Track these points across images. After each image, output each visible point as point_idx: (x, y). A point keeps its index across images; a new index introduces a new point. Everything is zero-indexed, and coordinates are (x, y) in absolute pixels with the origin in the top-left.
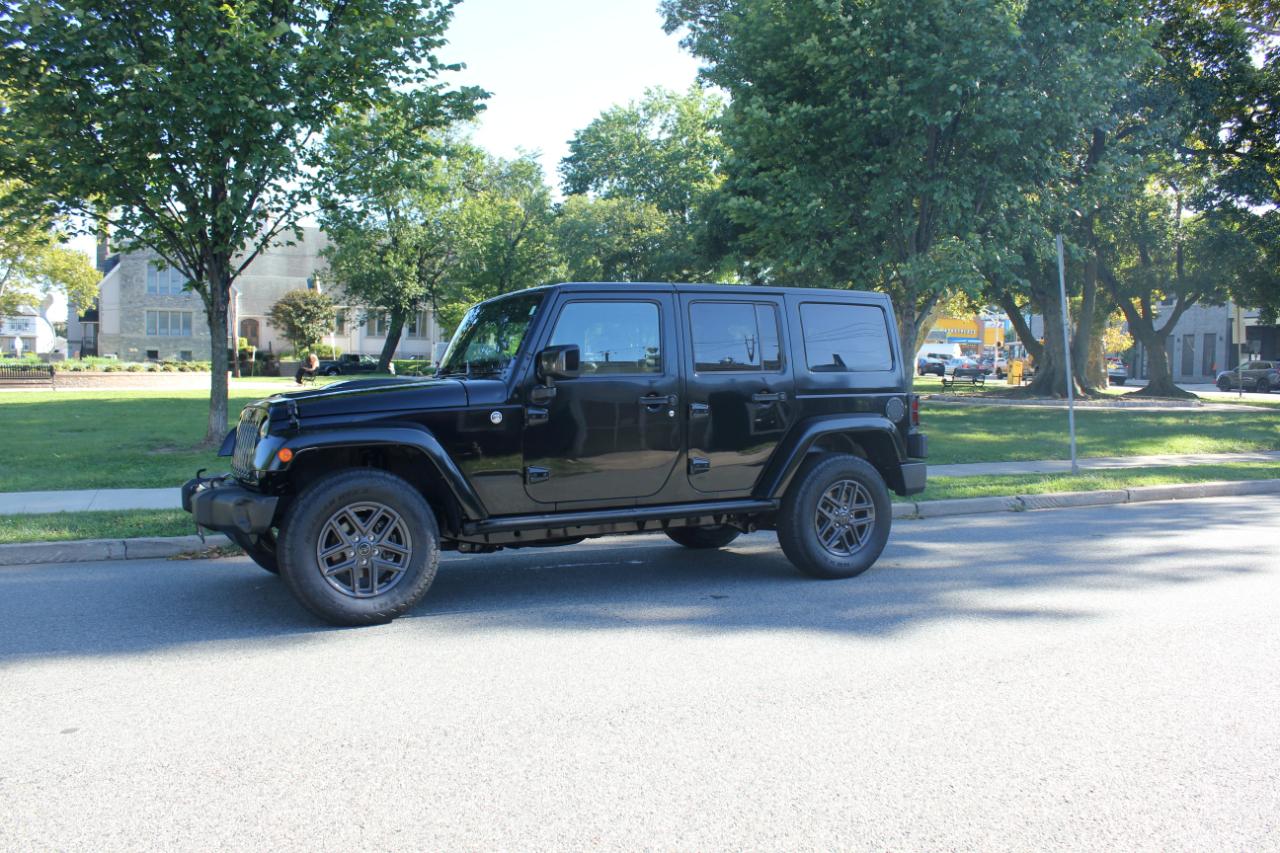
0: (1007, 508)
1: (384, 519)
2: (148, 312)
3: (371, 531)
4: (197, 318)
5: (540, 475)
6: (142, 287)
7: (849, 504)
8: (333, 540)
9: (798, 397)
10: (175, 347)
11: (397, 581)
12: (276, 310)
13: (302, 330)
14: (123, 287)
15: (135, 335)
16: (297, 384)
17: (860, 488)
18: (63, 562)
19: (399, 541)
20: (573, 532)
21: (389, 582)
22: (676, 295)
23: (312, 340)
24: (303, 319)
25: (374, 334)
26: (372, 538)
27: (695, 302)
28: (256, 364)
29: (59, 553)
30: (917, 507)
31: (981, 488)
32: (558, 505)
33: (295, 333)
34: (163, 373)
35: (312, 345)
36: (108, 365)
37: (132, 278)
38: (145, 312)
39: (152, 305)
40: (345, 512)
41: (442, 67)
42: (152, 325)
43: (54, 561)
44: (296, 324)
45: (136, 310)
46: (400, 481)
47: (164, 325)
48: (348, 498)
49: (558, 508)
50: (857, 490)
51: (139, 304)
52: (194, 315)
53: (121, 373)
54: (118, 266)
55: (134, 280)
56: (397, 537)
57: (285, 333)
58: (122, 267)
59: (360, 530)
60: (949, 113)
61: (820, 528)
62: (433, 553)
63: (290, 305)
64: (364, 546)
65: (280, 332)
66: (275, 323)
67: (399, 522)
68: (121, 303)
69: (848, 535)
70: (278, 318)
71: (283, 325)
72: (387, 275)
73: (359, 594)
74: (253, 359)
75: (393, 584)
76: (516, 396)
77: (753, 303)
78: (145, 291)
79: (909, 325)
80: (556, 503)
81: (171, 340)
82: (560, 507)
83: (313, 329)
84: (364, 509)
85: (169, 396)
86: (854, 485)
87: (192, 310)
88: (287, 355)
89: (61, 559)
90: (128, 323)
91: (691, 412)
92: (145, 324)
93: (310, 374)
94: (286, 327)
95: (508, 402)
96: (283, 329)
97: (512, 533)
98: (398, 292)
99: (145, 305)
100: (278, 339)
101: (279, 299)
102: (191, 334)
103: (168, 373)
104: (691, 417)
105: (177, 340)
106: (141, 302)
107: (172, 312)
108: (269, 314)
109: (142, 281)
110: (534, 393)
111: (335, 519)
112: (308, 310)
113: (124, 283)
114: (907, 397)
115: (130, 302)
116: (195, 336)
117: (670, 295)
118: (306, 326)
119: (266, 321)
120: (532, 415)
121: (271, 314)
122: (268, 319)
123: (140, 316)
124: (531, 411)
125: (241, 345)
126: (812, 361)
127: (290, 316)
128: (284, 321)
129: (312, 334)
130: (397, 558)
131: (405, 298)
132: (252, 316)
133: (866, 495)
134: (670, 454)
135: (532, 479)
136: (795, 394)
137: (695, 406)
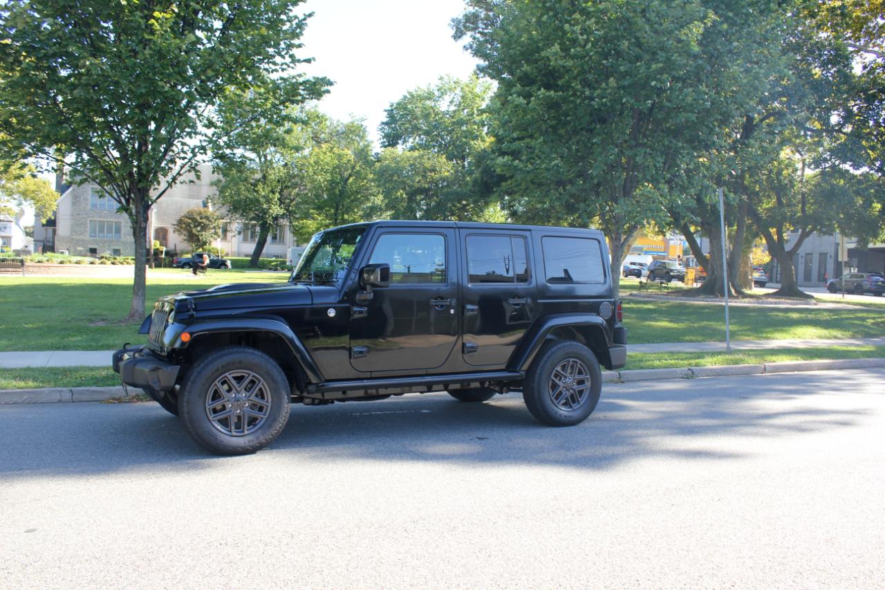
0: (682, 376)
1: (252, 382)
2: (91, 221)
3: (243, 390)
4: (125, 226)
5: (361, 352)
6: (87, 204)
7: (572, 375)
8: (217, 395)
9: (539, 301)
10: (109, 246)
11: (260, 424)
12: (180, 222)
13: (197, 236)
14: (74, 204)
15: (81, 237)
16: (193, 275)
17: (581, 365)
18: (28, 403)
19: (263, 398)
20: (382, 391)
21: (255, 426)
22: (457, 230)
23: (205, 243)
24: (199, 229)
25: (247, 240)
26: (244, 395)
27: (470, 235)
28: (165, 259)
29: (26, 397)
30: (620, 374)
31: (664, 361)
32: (373, 373)
33: (193, 238)
34: (102, 266)
35: (205, 247)
36: (62, 259)
37: (80, 197)
38: (88, 221)
39: (94, 217)
40: (226, 377)
41: (299, 61)
42: (93, 231)
43: (22, 403)
44: (194, 232)
45: (82, 220)
46: (264, 355)
47: (102, 231)
48: (227, 368)
50: (579, 365)
51: (86, 216)
52: (123, 224)
53: (71, 265)
54: (70, 190)
55: (81, 199)
56: (261, 395)
57: (186, 238)
58: (73, 190)
59: (236, 390)
60: (649, 101)
61: (553, 391)
62: (286, 405)
63: (189, 219)
64: (238, 401)
65: (183, 237)
66: (179, 231)
67: (263, 384)
68: (72, 215)
69: (572, 396)
70: (181, 228)
71: (184, 233)
72: (257, 200)
73: (234, 434)
74: (163, 256)
75: (257, 427)
76: (345, 298)
77: (510, 236)
78: (89, 207)
79: (617, 246)
80: (371, 372)
81: (106, 241)
82: (374, 375)
83: (205, 235)
84: (239, 375)
85: (105, 282)
86: (576, 362)
87: (122, 221)
88: (187, 253)
89: (26, 402)
90: (76, 228)
91: (465, 311)
92: (88, 230)
93: (203, 268)
94: (187, 234)
95: (340, 302)
96: (185, 235)
97: (341, 392)
98: (265, 212)
99: (89, 217)
100: (181, 242)
101: (182, 214)
102: (120, 237)
103: (104, 266)
104: (465, 314)
105: (111, 242)
106: (86, 214)
107: (108, 221)
108: (174, 225)
109: (87, 200)
110: (357, 296)
111: (219, 382)
112: (203, 223)
113: (74, 201)
114: (614, 302)
115: (78, 214)
116: (123, 239)
117: (453, 230)
118: (200, 233)
119: (173, 229)
120: (356, 311)
121: (176, 225)
122: (175, 228)
123: (85, 224)
124: (355, 309)
125: (155, 246)
126: (549, 276)
127: (190, 226)
128: (185, 229)
129: (204, 239)
130: (261, 409)
131: (270, 216)
132: (163, 226)
133: (585, 369)
134: (450, 339)
135: (355, 356)
136: (538, 299)
137: (468, 307)
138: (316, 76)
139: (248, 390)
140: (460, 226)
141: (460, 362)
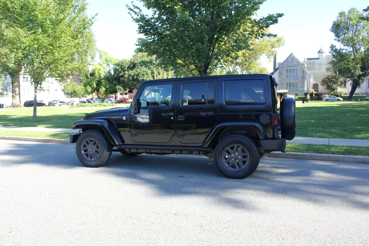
2: (286, 83)
6: (284, 76)
10: (293, 92)
12: (323, 81)
13: (331, 86)
14: (279, 76)
16: (303, 103)
23: (334, 89)
24: (332, 83)
28: (315, 97)
33: (329, 87)
35: (334, 91)
37: (281, 73)
38: (285, 83)
39: (287, 81)
42: (287, 86)
44: (329, 85)
45: (283, 82)
47: (290, 86)
49: (141, 144)
51: (284, 81)
52: (299, 83)
54: (278, 70)
56: (98, 147)
57: (326, 87)
63: (327, 79)
64: (91, 148)
65: (325, 87)
66: (323, 84)
68: (279, 80)
70: (324, 83)
71: (325, 85)
78: (285, 77)
80: (139, 142)
81: (292, 90)
83: (334, 86)
84: (92, 140)
86: (240, 146)
87: (298, 82)
88: (326, 94)
90: (281, 86)
91: (178, 118)
92: (285, 86)
93: (307, 100)
94: (327, 86)
96: (326, 86)
100: (324, 89)
101: (324, 77)
104: (178, 120)
105: (294, 90)
107: (292, 82)
108: (321, 82)
109: (284, 74)
112: (333, 80)
113: (279, 74)
115: (281, 80)
116: (299, 89)
118: (332, 85)
119: (320, 84)
121: (322, 82)
122: (321, 83)
123: (284, 84)
125: (312, 91)
127: (327, 82)
128: (326, 84)
129: (334, 88)
131: (355, 75)
132: (316, 83)
133: (246, 150)
134: (172, 130)
135: (133, 135)
136: (218, 113)
137: (180, 116)
139: (94, 145)
140: (179, 79)
141: (177, 141)
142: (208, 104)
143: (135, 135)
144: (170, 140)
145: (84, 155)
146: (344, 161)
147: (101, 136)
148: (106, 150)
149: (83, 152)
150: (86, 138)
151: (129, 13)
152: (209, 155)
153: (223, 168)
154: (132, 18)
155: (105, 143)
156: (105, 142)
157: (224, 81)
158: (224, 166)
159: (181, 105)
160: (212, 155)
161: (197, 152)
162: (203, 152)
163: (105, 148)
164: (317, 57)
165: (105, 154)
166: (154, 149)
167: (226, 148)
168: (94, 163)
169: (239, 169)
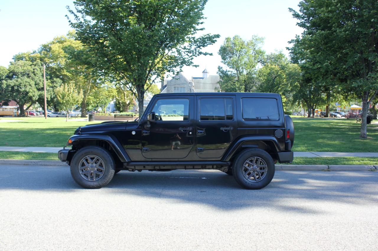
3: (94, 163)
7: (257, 165)
11: (100, 178)
17: (262, 160)
18: (65, 166)
19: (102, 167)
21: (99, 177)
22: (195, 96)
26: (94, 165)
27: (202, 98)
30: (328, 167)
31: (362, 161)
41: (198, 30)
43: (63, 166)
46: (102, 150)
48: (87, 154)
49: (152, 160)
50: (260, 160)
54: (166, 87)
56: (101, 165)
59: (91, 163)
60: (372, 29)
61: (245, 172)
62: (111, 170)
64: (92, 167)
67: (101, 161)
73: (89, 180)
75: (99, 178)
76: (140, 127)
77: (224, 98)
80: (152, 158)
84: (93, 157)
86: (259, 159)
91: (197, 133)
95: (138, 128)
104: (197, 135)
110: (145, 126)
111: (84, 159)
114: (285, 129)
117: (193, 96)
120: (144, 132)
124: (144, 131)
126: (245, 117)
130: (101, 171)
133: (263, 162)
134: (190, 146)
135: (144, 151)
136: (237, 128)
137: (199, 131)
138: (214, 34)
139: (96, 163)
140: (196, 94)
141: (195, 156)
142: (227, 119)
143: (147, 151)
144: (188, 155)
145: (82, 175)
146: (308, 170)
147: (106, 153)
148: (112, 168)
149: (81, 172)
150: (86, 156)
151: (66, 16)
152: (223, 168)
153: (244, 180)
154: (70, 21)
155: (112, 161)
156: (111, 159)
157: (242, 98)
158: (244, 178)
159: (200, 121)
160: (225, 169)
161: (211, 167)
162: (217, 166)
163: (112, 166)
164: (202, 77)
165: (111, 172)
166: (164, 165)
167: (246, 161)
168: (97, 183)
169: (258, 180)
